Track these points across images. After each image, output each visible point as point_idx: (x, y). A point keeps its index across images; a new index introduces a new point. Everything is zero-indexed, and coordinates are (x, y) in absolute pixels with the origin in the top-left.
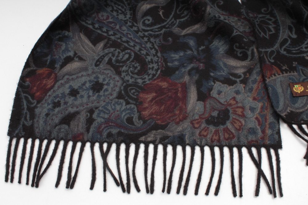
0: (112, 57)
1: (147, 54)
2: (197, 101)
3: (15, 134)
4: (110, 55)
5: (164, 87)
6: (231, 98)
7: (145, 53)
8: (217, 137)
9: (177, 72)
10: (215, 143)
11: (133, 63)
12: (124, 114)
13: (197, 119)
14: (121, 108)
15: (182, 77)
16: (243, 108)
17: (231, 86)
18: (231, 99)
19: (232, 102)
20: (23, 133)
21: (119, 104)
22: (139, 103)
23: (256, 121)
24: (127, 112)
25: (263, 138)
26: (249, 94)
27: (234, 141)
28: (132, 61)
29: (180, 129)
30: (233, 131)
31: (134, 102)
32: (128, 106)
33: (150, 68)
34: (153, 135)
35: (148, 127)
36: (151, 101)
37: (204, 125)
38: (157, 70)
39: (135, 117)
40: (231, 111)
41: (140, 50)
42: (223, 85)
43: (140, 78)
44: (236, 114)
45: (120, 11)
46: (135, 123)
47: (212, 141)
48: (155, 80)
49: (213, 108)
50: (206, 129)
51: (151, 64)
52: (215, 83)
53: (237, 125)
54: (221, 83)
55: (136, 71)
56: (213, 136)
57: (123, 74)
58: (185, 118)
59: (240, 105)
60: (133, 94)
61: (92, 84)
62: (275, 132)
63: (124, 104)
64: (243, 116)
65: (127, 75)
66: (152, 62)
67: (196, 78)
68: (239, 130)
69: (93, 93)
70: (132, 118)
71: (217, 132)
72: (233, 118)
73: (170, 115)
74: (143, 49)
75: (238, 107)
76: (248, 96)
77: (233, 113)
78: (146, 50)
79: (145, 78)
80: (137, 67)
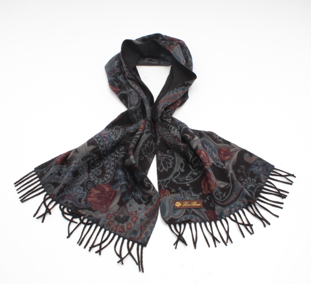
1: (109, 169)
2: (117, 204)
4: (92, 158)
5: (106, 190)
6: (135, 211)
7: (108, 167)
8: (116, 228)
9: (116, 184)
10: (113, 231)
11: (99, 170)
12: (79, 195)
13: (111, 214)
14: (79, 192)
16: (137, 218)
17: (139, 205)
18: (134, 212)
19: (134, 213)
21: (79, 189)
22: (89, 192)
23: (140, 228)
24: (81, 195)
25: (138, 238)
28: (99, 169)
29: (101, 216)
30: (125, 229)
31: (87, 191)
32: (83, 192)
33: (106, 177)
34: (86, 212)
35: (86, 207)
36: (96, 195)
37: (113, 219)
38: (108, 180)
39: (83, 200)
40: (131, 218)
41: (107, 164)
42: (135, 202)
43: (98, 180)
44: (132, 220)
46: (82, 202)
47: (112, 229)
48: (104, 184)
49: (123, 212)
50: (113, 222)
51: (107, 174)
52: (132, 198)
53: (129, 226)
54: (134, 201)
55: (98, 175)
56: (114, 227)
57: (91, 174)
58: (106, 211)
59: (137, 216)
60: (89, 187)
62: (147, 237)
64: (135, 222)
65: (92, 175)
66: (109, 174)
67: (124, 190)
68: (129, 229)
70: (82, 199)
71: (117, 226)
72: (129, 222)
73: (100, 207)
74: (109, 164)
75: (135, 217)
76: (143, 212)
77: (131, 220)
78: (110, 165)
79: (100, 181)
80: (99, 173)
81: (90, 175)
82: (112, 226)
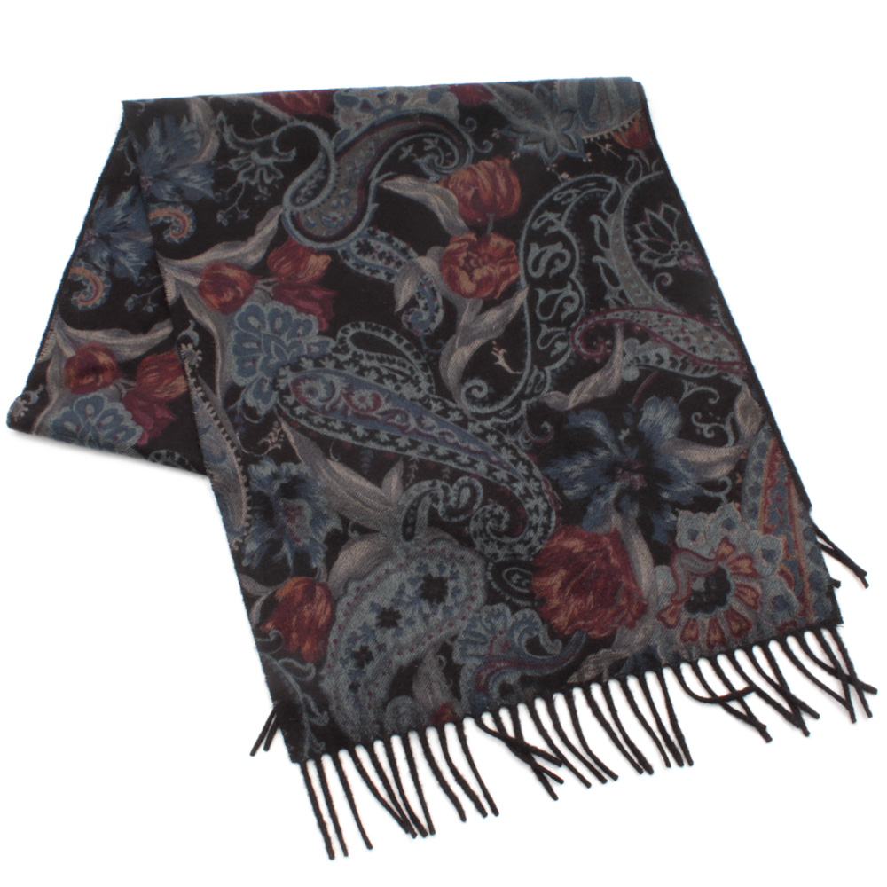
0: (434, 506)
1: (512, 480)
2: (655, 566)
3: (306, 755)
4: (427, 500)
5: (576, 551)
6: (719, 541)
7: (506, 478)
8: (718, 634)
9: (590, 509)
10: (716, 649)
11: (489, 507)
12: (516, 635)
13: (668, 607)
14: (505, 624)
15: (606, 518)
16: (749, 557)
17: (712, 514)
18: (720, 544)
19: (726, 550)
20: (322, 746)
21: (497, 617)
22: (537, 601)
23: (783, 580)
24: (521, 628)
25: (803, 613)
26: (753, 522)
27: (752, 634)
28: (485, 503)
29: (639, 636)
30: (745, 613)
31: (529, 603)
32: (519, 615)
33: (531, 512)
34: (591, 666)
35: (578, 651)
36: (563, 589)
37: (685, 616)
38: (548, 513)
39: (544, 640)
40: (729, 572)
41: (490, 471)
42: (695, 517)
43: (519, 542)
44: (740, 574)
45: (399, 377)
46: (548, 649)
47: (711, 646)
48: (553, 537)
49: (692, 574)
50: (691, 624)
51: (528, 499)
52: (676, 514)
53: (749, 600)
54: (689, 513)
55: (504, 527)
56: (708, 635)
57: (478, 542)
58: (643, 610)
59: (741, 552)
60: (519, 584)
61: (419, 585)
62: (823, 593)
63: (508, 611)
64: (755, 575)
65: (487, 542)
66: (528, 494)
67: (634, 512)
68: (755, 607)
69: (432, 606)
70: (537, 638)
71: (714, 623)
72: (737, 585)
73: (610, 612)
74: (497, 467)
75: (739, 558)
76: (752, 528)
77: (734, 574)
78: (504, 468)
79: (531, 539)
80: (499, 518)
81: (482, 547)
82: (702, 638)
